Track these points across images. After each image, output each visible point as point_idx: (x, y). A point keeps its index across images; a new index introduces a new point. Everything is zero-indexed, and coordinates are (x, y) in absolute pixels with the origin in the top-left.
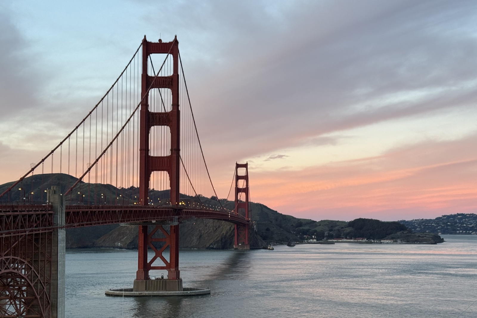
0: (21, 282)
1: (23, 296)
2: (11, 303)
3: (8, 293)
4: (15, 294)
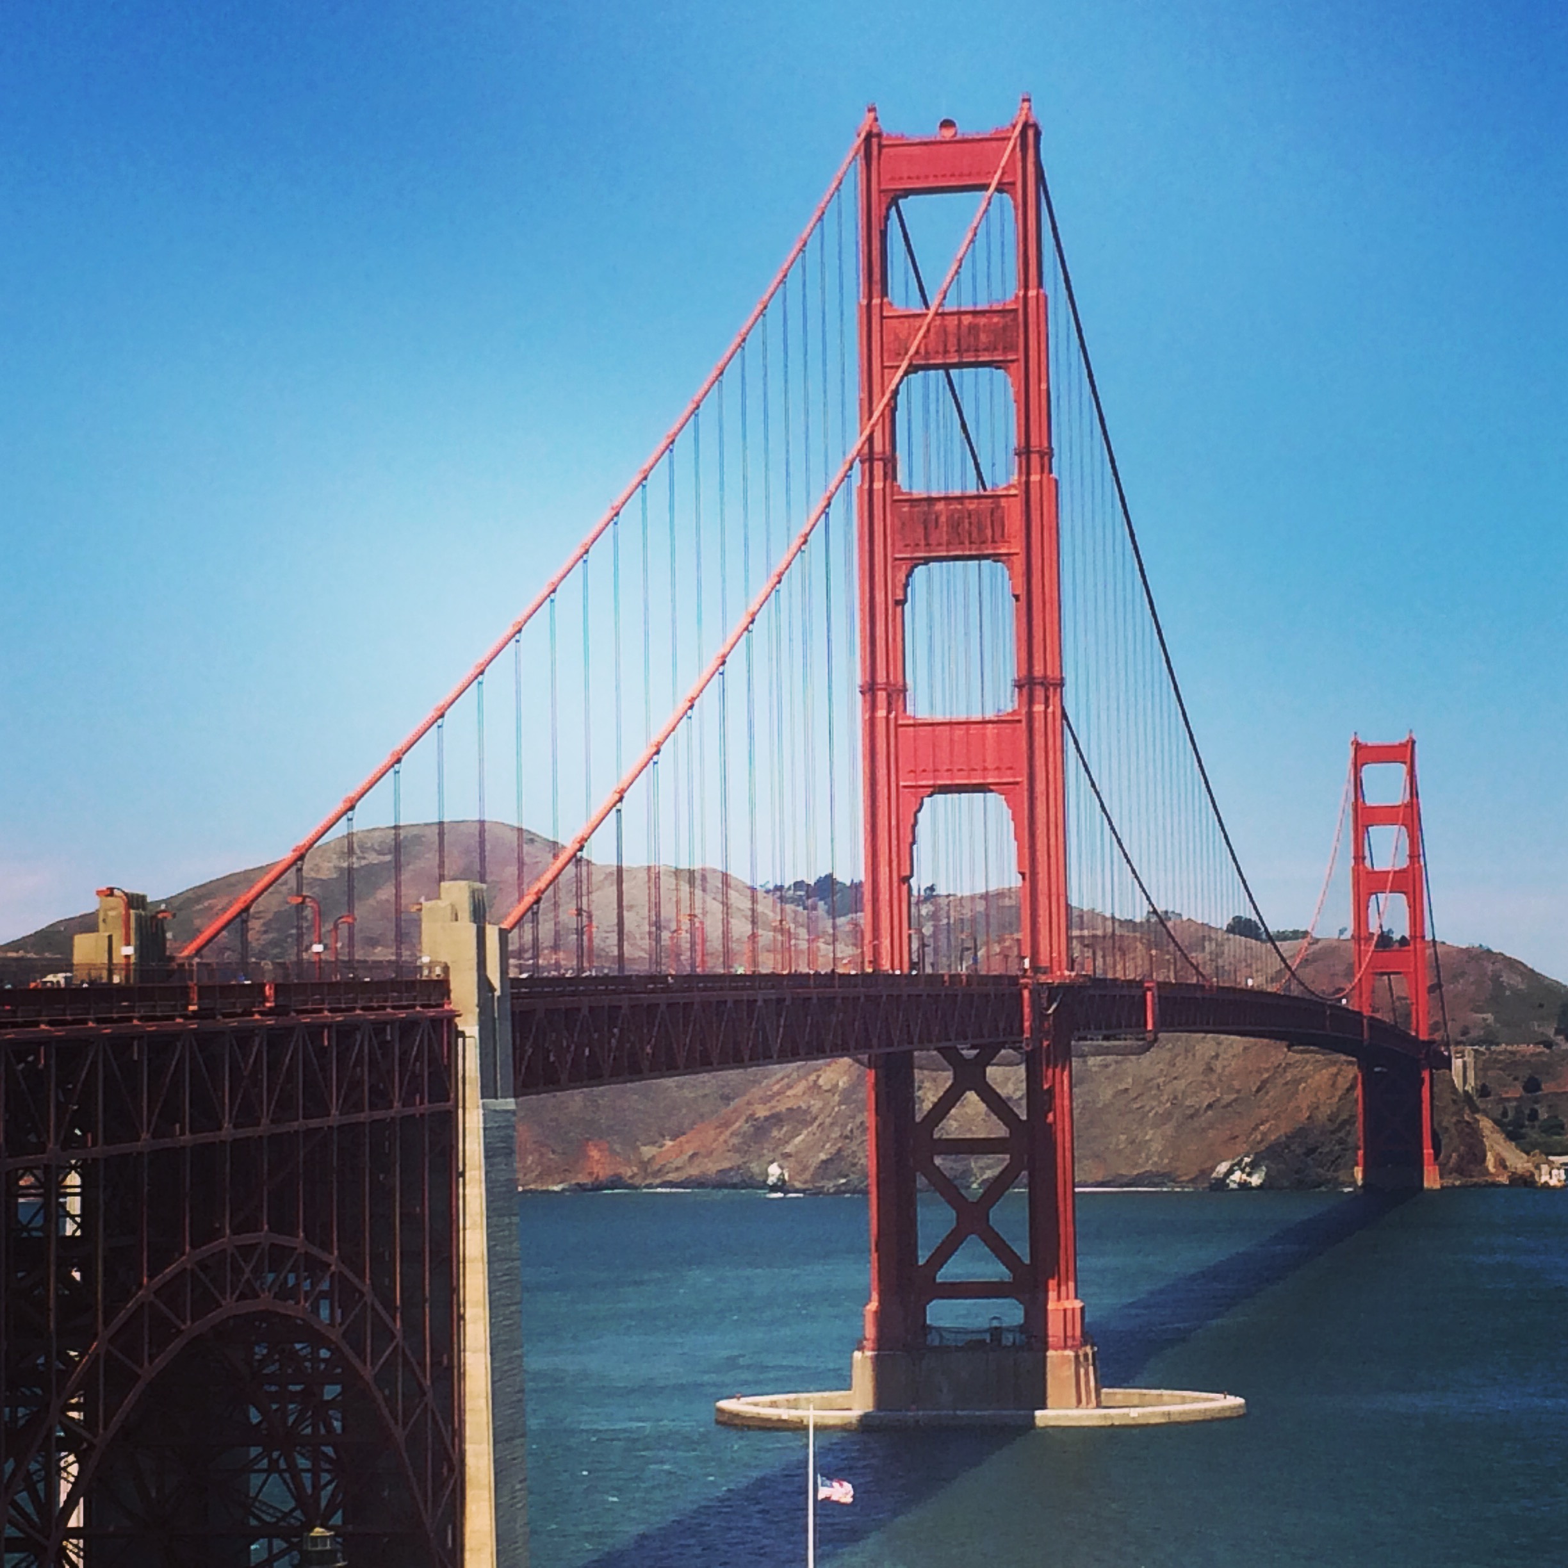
0: (316, 1359)
1: (330, 1429)
2: (273, 1468)
3: (255, 1417)
4: (291, 1419)
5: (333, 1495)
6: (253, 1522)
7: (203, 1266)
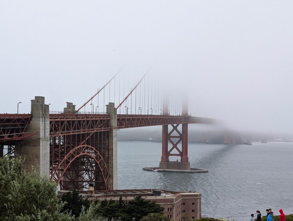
0: (92, 161)
1: (93, 169)
3: (84, 167)
5: (94, 177)
6: (84, 180)
7: (78, 149)
